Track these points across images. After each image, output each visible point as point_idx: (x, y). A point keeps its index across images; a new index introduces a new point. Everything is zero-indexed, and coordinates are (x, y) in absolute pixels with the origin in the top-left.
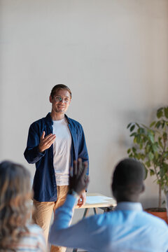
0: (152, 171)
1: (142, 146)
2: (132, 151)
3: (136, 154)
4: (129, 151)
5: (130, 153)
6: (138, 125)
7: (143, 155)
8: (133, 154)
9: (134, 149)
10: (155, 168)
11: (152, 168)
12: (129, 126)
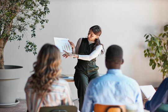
0: (159, 64)
1: (153, 48)
2: (147, 52)
3: (149, 53)
4: (145, 52)
5: (145, 53)
6: (151, 35)
7: (153, 54)
8: (147, 53)
9: (148, 50)
10: (161, 62)
11: (159, 62)
12: (145, 35)
